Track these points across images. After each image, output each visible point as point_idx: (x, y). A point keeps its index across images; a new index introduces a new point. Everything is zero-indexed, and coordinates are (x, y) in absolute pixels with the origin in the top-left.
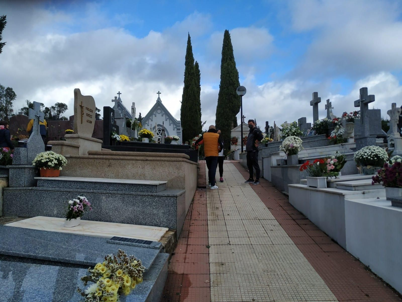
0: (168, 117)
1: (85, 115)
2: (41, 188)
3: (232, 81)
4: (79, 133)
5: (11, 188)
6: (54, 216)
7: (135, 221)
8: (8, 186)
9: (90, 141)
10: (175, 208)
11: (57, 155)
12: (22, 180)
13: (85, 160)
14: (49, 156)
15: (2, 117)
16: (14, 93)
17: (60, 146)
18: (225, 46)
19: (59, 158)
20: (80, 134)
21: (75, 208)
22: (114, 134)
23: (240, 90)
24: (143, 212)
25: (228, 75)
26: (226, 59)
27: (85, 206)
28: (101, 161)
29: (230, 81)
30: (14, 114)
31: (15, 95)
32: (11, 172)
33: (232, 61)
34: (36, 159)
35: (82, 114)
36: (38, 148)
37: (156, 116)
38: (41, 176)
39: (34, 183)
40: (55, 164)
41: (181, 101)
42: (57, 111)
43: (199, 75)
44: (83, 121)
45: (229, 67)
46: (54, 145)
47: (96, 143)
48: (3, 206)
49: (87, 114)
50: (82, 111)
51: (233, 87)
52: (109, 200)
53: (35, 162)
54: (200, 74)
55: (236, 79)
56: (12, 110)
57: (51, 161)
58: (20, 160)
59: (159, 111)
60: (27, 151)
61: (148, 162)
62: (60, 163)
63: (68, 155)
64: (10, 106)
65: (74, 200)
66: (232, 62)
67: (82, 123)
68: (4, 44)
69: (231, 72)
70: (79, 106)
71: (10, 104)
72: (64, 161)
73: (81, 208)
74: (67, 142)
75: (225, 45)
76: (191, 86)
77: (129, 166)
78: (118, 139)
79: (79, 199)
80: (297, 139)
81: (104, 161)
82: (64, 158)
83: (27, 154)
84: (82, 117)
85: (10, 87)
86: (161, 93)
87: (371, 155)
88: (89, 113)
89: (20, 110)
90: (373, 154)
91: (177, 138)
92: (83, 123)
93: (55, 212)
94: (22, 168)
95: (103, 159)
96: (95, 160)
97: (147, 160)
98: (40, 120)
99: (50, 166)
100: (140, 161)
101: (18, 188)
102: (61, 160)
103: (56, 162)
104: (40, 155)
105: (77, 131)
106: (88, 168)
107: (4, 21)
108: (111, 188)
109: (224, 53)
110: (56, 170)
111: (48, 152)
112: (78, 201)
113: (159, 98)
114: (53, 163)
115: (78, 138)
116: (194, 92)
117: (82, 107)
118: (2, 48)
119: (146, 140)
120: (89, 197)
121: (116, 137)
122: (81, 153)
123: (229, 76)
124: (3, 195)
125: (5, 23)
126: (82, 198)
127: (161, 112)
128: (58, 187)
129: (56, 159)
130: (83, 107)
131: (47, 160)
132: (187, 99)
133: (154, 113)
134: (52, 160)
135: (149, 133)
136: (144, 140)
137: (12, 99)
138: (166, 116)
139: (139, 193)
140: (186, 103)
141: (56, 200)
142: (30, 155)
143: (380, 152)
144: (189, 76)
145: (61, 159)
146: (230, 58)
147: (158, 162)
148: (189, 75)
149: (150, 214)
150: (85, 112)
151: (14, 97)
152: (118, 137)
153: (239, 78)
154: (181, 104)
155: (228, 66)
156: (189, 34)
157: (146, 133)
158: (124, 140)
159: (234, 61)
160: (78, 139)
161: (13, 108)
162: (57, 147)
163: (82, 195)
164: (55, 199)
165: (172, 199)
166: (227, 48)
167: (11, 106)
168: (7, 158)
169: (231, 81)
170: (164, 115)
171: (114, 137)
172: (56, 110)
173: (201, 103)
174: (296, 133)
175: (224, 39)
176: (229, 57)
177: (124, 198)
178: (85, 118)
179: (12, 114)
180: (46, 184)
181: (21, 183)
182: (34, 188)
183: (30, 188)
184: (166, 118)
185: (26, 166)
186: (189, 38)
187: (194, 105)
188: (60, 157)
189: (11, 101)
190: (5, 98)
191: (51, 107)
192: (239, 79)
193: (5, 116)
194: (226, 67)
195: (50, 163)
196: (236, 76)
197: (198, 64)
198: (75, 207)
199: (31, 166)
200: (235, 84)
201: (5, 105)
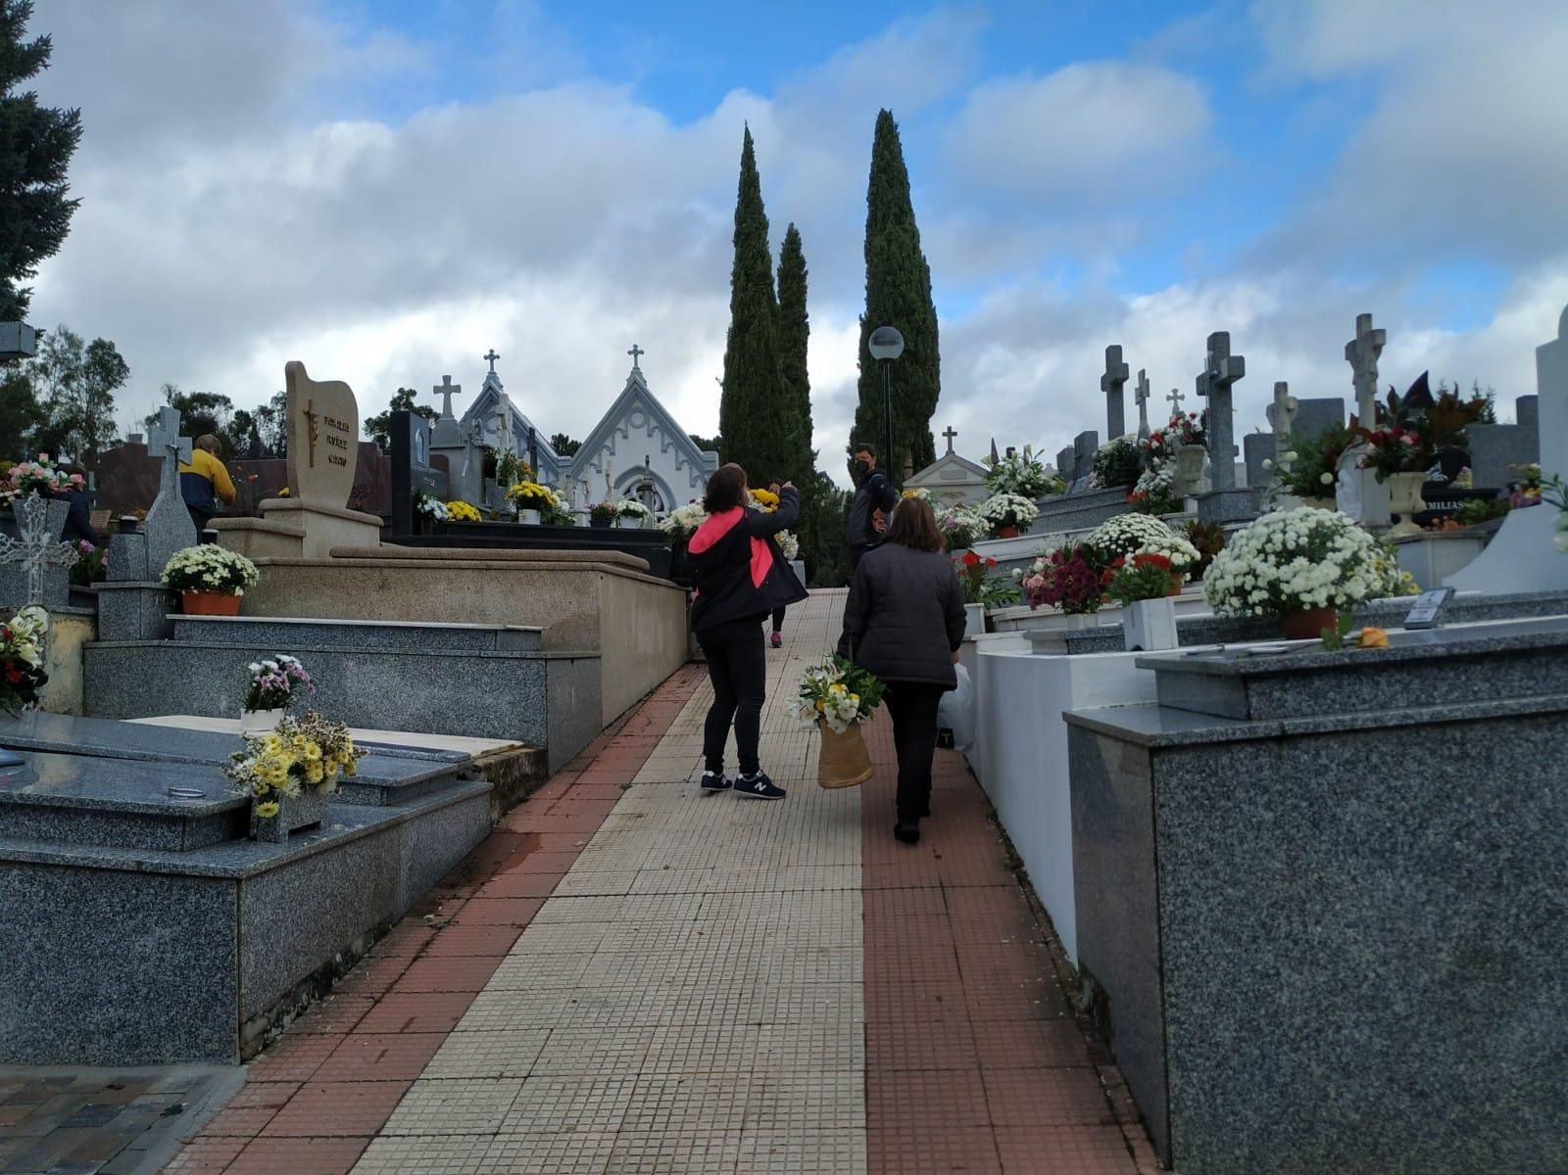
0: (670, 441)
1: (321, 440)
2: (182, 643)
3: (904, 300)
4: (302, 496)
5: (104, 644)
6: (220, 715)
7: (435, 725)
8: (97, 639)
9: (339, 520)
10: (543, 688)
11: (227, 556)
12: (134, 621)
13: (313, 569)
14: (206, 557)
15: (76, 452)
16: (121, 364)
17: (242, 534)
18: (879, 171)
19: (234, 562)
20: (305, 498)
21: (265, 682)
22: (425, 497)
23: (880, 340)
24: (457, 702)
25: (889, 278)
26: (884, 216)
27: (294, 680)
28: (358, 573)
29: (895, 303)
30: (119, 441)
31: (123, 368)
32: (104, 600)
33: (907, 226)
34: (169, 566)
35: (312, 437)
36: (178, 536)
37: (626, 437)
38: (185, 610)
39: (167, 631)
40: (222, 578)
41: (722, 377)
42: (280, 425)
43: (803, 278)
44: (315, 459)
45: (894, 247)
46: (226, 530)
47: (361, 526)
48: (84, 693)
49: (329, 437)
50: (311, 430)
51: (909, 322)
52: (365, 669)
53: (169, 575)
54: (806, 273)
55: (917, 292)
56: (112, 426)
57: (211, 570)
58: (128, 567)
59: (638, 419)
60: (146, 542)
61: (493, 573)
62: (236, 577)
63: (264, 559)
64: (103, 409)
65: (264, 662)
66: (905, 231)
67: (311, 466)
68: (75, 203)
69: (901, 269)
70: (302, 414)
71: (106, 404)
72: (250, 571)
73: (283, 682)
74: (267, 522)
75: (878, 166)
76: (756, 322)
77: (440, 587)
78: (438, 514)
79: (278, 661)
80: (1021, 504)
81: (368, 572)
82: (249, 563)
83: (147, 552)
84: (312, 447)
85: (106, 339)
86: (642, 352)
87: (1119, 538)
88: (334, 433)
89: (143, 421)
90: (1123, 537)
91: (640, 510)
92: (315, 465)
93: (223, 705)
94: (131, 589)
95: (363, 567)
96: (342, 570)
97: (488, 569)
98: (180, 458)
99: (208, 584)
100: (470, 572)
101: (123, 643)
102: (242, 569)
103: (226, 573)
104: (181, 554)
105: (297, 488)
106: (322, 594)
107: (73, 129)
108: (373, 639)
109: (875, 198)
110: (226, 598)
111: (204, 547)
112: (274, 665)
113: (636, 370)
114: (218, 576)
115: (300, 509)
116: (766, 345)
117: (310, 416)
118: (68, 217)
119: (531, 517)
120: (311, 664)
121: (433, 510)
122: (309, 552)
123: (894, 282)
124: (83, 662)
125: (78, 132)
126: (285, 658)
127: (647, 422)
128: (232, 639)
129: (225, 565)
130: (315, 416)
131: (201, 567)
132: (742, 371)
133: (621, 425)
134: (215, 568)
135: (540, 494)
136: (524, 517)
137: (111, 385)
138: (662, 435)
139: (446, 652)
140: (740, 385)
141: (225, 673)
142: (154, 556)
143: (1145, 530)
144: (750, 285)
145: (239, 566)
146: (895, 215)
147: (521, 574)
148: (748, 281)
149: (475, 707)
150: (323, 430)
151: (119, 374)
152: (439, 507)
153: (930, 288)
154: (720, 390)
155: (889, 245)
156: (747, 129)
157: (530, 495)
158: (460, 517)
159: (912, 224)
160: (299, 513)
161: (115, 417)
162: (233, 535)
163: (288, 653)
164: (221, 669)
165: (534, 665)
166: (884, 177)
167: (110, 410)
168: (92, 568)
169: (900, 300)
170: (657, 434)
171: (427, 508)
172: (277, 420)
173: (811, 383)
174: (1028, 487)
175: (876, 145)
176: (895, 210)
177: (404, 664)
178: (324, 450)
179: (112, 439)
180: (197, 632)
181: (131, 629)
182: (166, 642)
183: (156, 642)
184: (663, 442)
185: (144, 584)
186: (748, 142)
187: (769, 392)
188: (237, 562)
189: (109, 392)
190: (83, 381)
191: (256, 408)
192: (932, 292)
193: (87, 446)
194: (882, 249)
195: (207, 577)
196: (921, 282)
197: (797, 234)
198: (264, 678)
199: (158, 585)
200: (914, 311)
201: (84, 405)
